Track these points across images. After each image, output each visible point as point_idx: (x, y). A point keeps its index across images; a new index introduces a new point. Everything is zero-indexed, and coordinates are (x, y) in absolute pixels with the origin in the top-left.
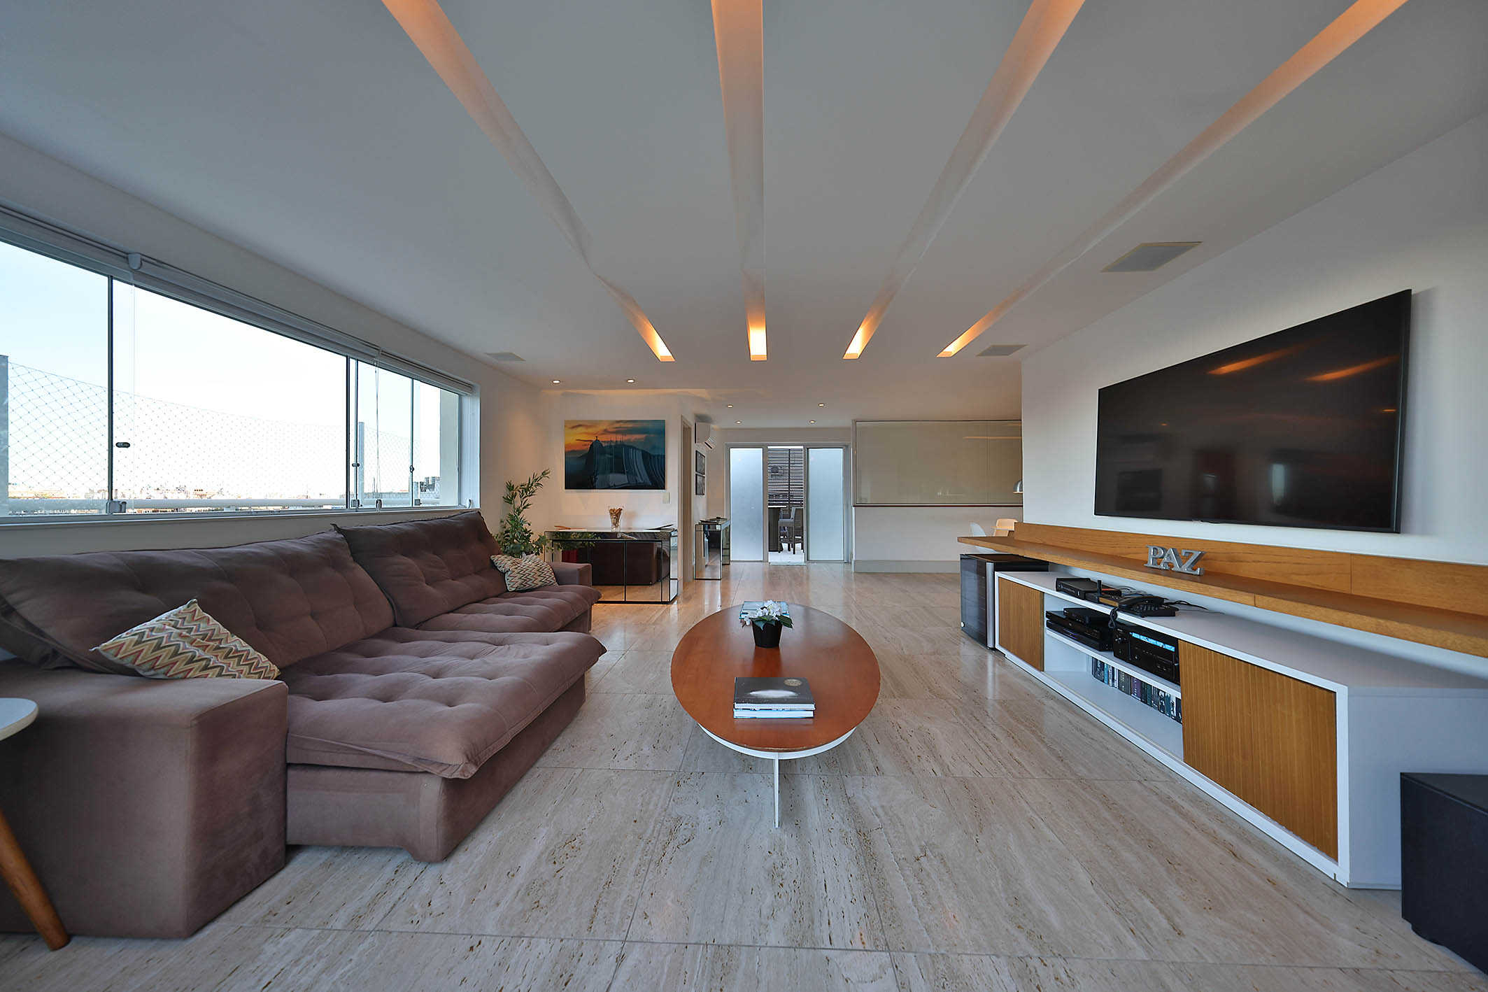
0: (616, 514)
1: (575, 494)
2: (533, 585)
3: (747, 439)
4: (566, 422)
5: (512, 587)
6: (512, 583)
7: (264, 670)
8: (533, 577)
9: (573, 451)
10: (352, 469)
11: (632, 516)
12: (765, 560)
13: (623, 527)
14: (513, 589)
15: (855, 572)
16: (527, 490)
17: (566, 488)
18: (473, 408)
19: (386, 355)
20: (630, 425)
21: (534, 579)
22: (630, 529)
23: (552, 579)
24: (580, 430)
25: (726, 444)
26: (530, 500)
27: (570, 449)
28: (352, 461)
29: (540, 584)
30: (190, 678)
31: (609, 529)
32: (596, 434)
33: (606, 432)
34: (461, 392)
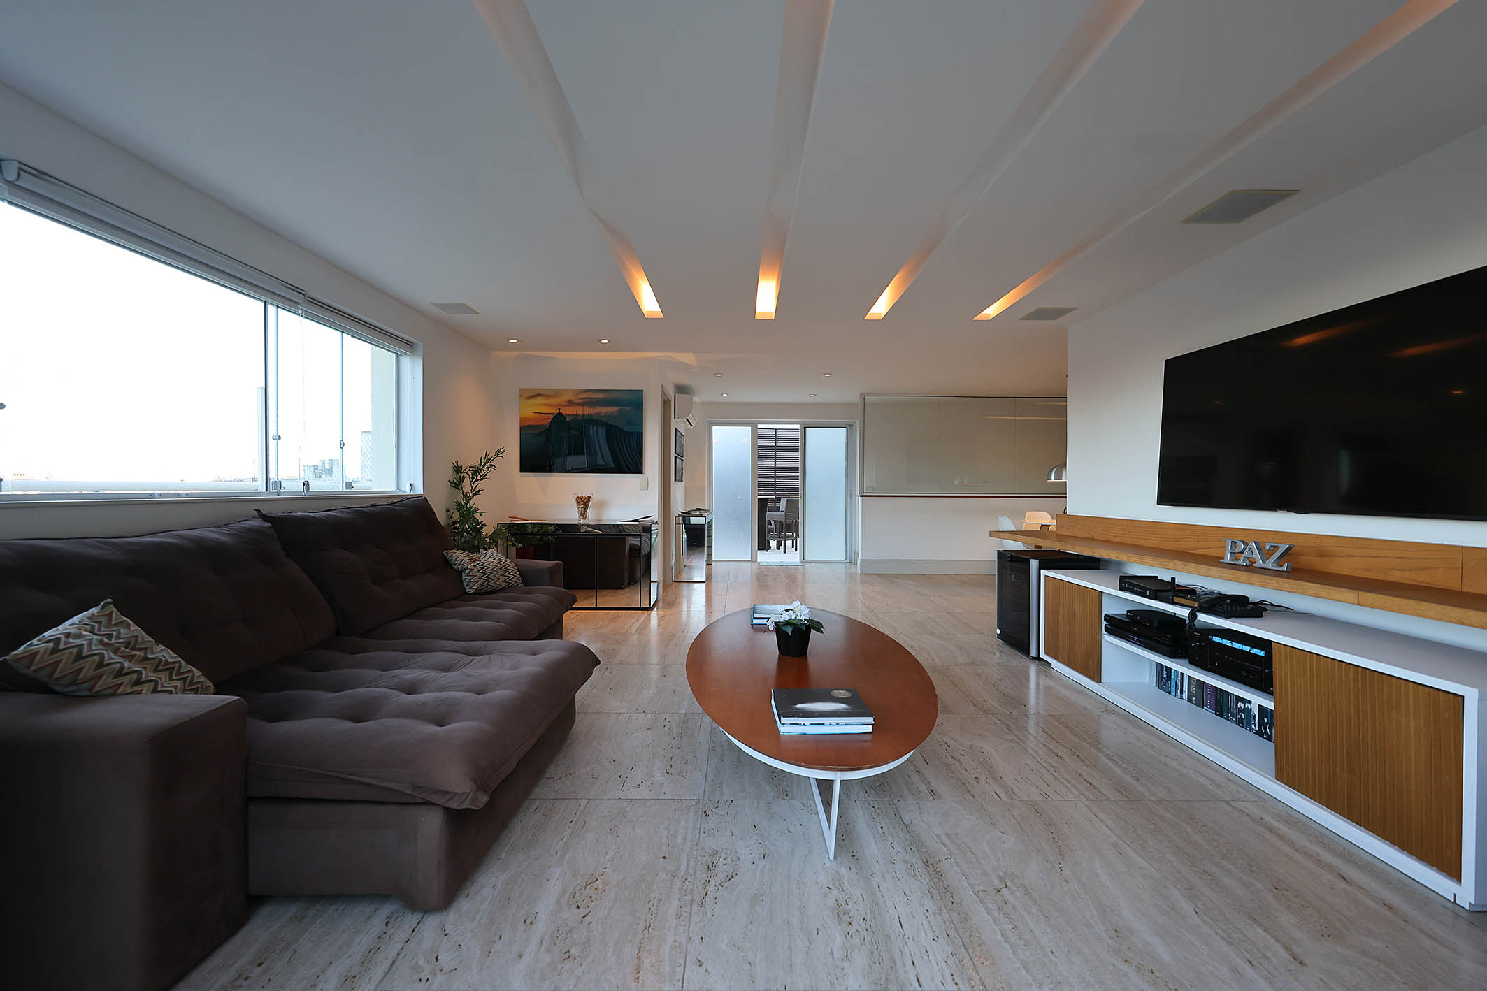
0: (584, 503)
1: (532, 479)
2: (496, 586)
3: (733, 415)
4: (521, 390)
5: (471, 588)
6: (471, 584)
7: (199, 686)
8: (495, 576)
9: (530, 427)
10: (272, 443)
11: (602, 505)
12: (753, 560)
13: (592, 517)
14: (473, 591)
15: (861, 574)
16: (477, 472)
17: (521, 472)
18: (413, 369)
19: (313, 301)
20: (601, 396)
21: (496, 579)
22: (599, 521)
23: (518, 579)
24: (539, 400)
25: (707, 421)
26: (481, 485)
27: (526, 424)
28: (272, 433)
29: (503, 585)
30: (121, 694)
31: (575, 521)
32: (559, 406)
33: (570, 403)
34: (399, 350)
